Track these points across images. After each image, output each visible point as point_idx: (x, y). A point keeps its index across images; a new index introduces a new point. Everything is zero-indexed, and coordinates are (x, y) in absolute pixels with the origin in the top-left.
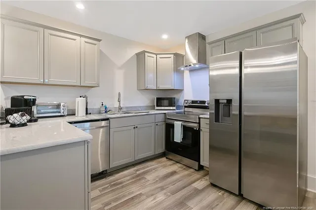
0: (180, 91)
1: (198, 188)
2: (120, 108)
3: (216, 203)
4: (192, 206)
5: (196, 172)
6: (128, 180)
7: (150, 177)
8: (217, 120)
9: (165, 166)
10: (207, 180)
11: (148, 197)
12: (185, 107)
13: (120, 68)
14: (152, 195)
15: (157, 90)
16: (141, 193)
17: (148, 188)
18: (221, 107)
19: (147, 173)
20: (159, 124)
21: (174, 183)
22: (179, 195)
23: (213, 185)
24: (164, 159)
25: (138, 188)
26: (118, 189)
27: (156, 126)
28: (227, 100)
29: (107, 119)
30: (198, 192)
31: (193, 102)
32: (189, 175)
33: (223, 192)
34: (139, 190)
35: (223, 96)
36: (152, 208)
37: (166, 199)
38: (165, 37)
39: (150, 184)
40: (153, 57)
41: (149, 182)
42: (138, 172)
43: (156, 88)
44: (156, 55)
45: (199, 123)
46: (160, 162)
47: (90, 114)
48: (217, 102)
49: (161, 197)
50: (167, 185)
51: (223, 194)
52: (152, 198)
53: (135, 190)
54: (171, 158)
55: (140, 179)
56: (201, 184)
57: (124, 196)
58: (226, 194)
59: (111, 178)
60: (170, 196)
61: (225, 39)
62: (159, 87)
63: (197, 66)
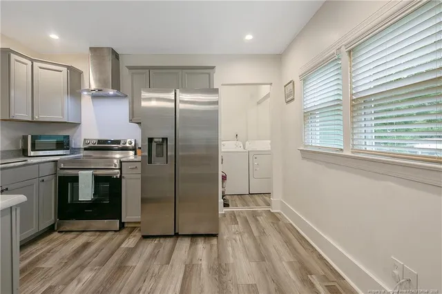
0: (76, 125)
1: (130, 246)
3: (156, 251)
4: (134, 265)
5: (116, 233)
7: (49, 264)
8: (150, 162)
9: (65, 243)
10: (135, 236)
11: (67, 284)
12: (85, 149)
14: (72, 280)
15: (33, 122)
16: (51, 286)
17: (57, 277)
18: (154, 145)
20: (45, 178)
21: (95, 255)
22: (111, 263)
23: (145, 237)
24: (55, 235)
25: (40, 283)
27: (41, 184)
28: (163, 138)
30: (132, 251)
31: (100, 142)
32: (110, 239)
33: (158, 239)
34: (43, 285)
35: (158, 134)
36: (83, 291)
37: (95, 274)
38: (54, 36)
39: (57, 271)
40: (26, 64)
41: (54, 270)
44: (32, 61)
45: (121, 169)
48: (151, 140)
49: (87, 275)
50: (86, 261)
51: (159, 241)
52: (75, 282)
54: (68, 229)
56: (131, 242)
58: (162, 240)
60: (99, 269)
61: (150, 68)
62: (36, 118)
63: (111, 92)
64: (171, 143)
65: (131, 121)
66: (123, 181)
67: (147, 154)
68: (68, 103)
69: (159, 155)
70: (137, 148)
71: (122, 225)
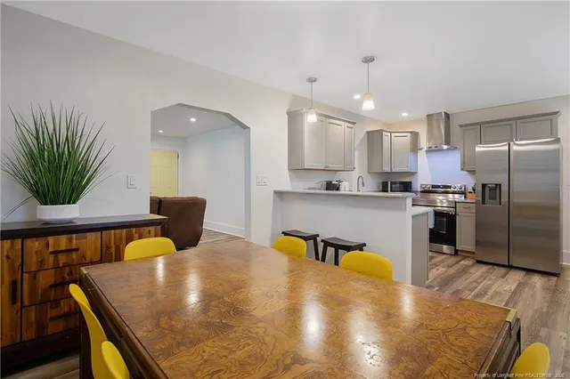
0: (414, 174)
5: (452, 257)
8: (484, 203)
12: (421, 192)
18: (487, 189)
31: (433, 186)
35: (492, 180)
44: (391, 133)
45: (455, 208)
48: (484, 186)
61: (480, 124)
62: (393, 170)
63: (445, 147)
64: (505, 189)
65: (462, 170)
66: (457, 217)
67: (480, 198)
68: (411, 157)
69: (493, 197)
70: (467, 192)
71: (456, 252)
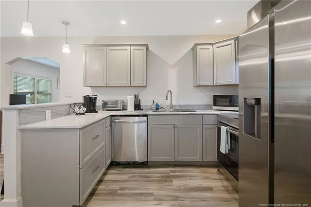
2: (172, 107)
6: (156, 177)
7: (176, 183)
13: (173, 67)
15: (213, 86)
16: (153, 193)
19: (180, 177)
24: (214, 170)
26: (141, 181)
28: (255, 99)
29: (146, 115)
34: (154, 190)
38: (218, 21)
39: (171, 189)
40: (209, 49)
41: (172, 187)
42: (171, 174)
43: (212, 85)
44: (212, 45)
46: (205, 172)
47: (142, 110)
53: (152, 188)
55: (166, 180)
57: (139, 189)
59: (146, 170)
